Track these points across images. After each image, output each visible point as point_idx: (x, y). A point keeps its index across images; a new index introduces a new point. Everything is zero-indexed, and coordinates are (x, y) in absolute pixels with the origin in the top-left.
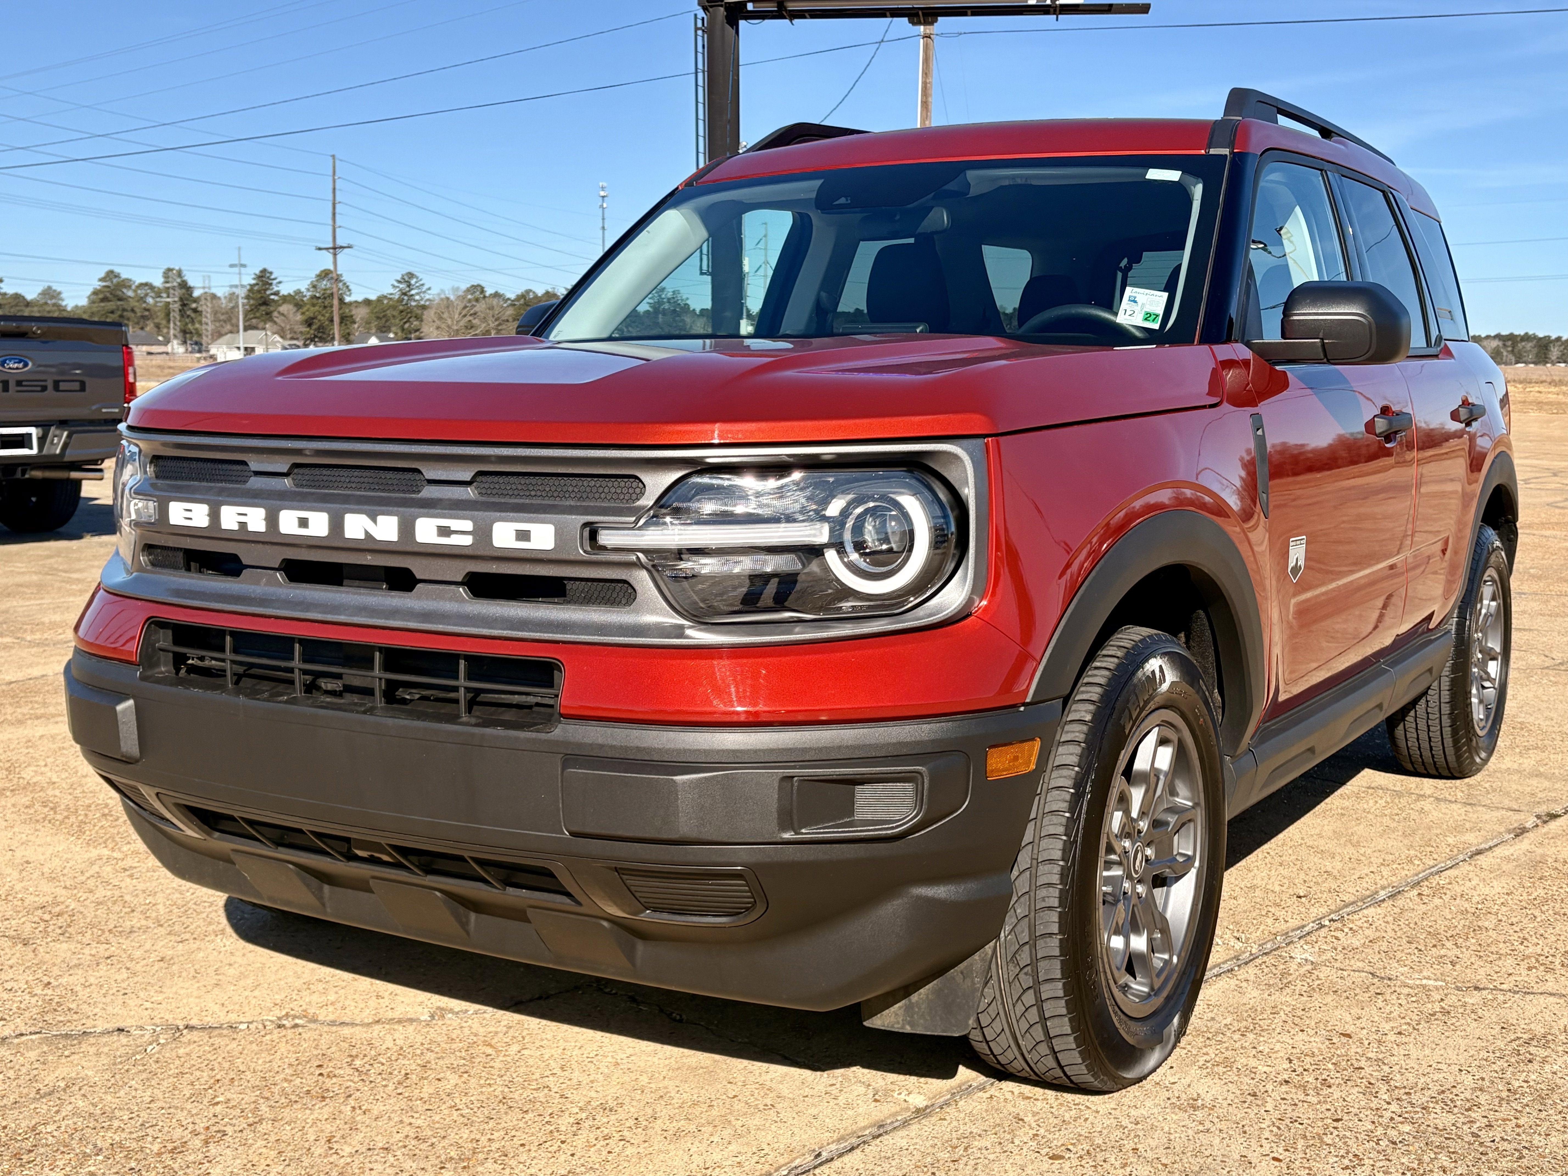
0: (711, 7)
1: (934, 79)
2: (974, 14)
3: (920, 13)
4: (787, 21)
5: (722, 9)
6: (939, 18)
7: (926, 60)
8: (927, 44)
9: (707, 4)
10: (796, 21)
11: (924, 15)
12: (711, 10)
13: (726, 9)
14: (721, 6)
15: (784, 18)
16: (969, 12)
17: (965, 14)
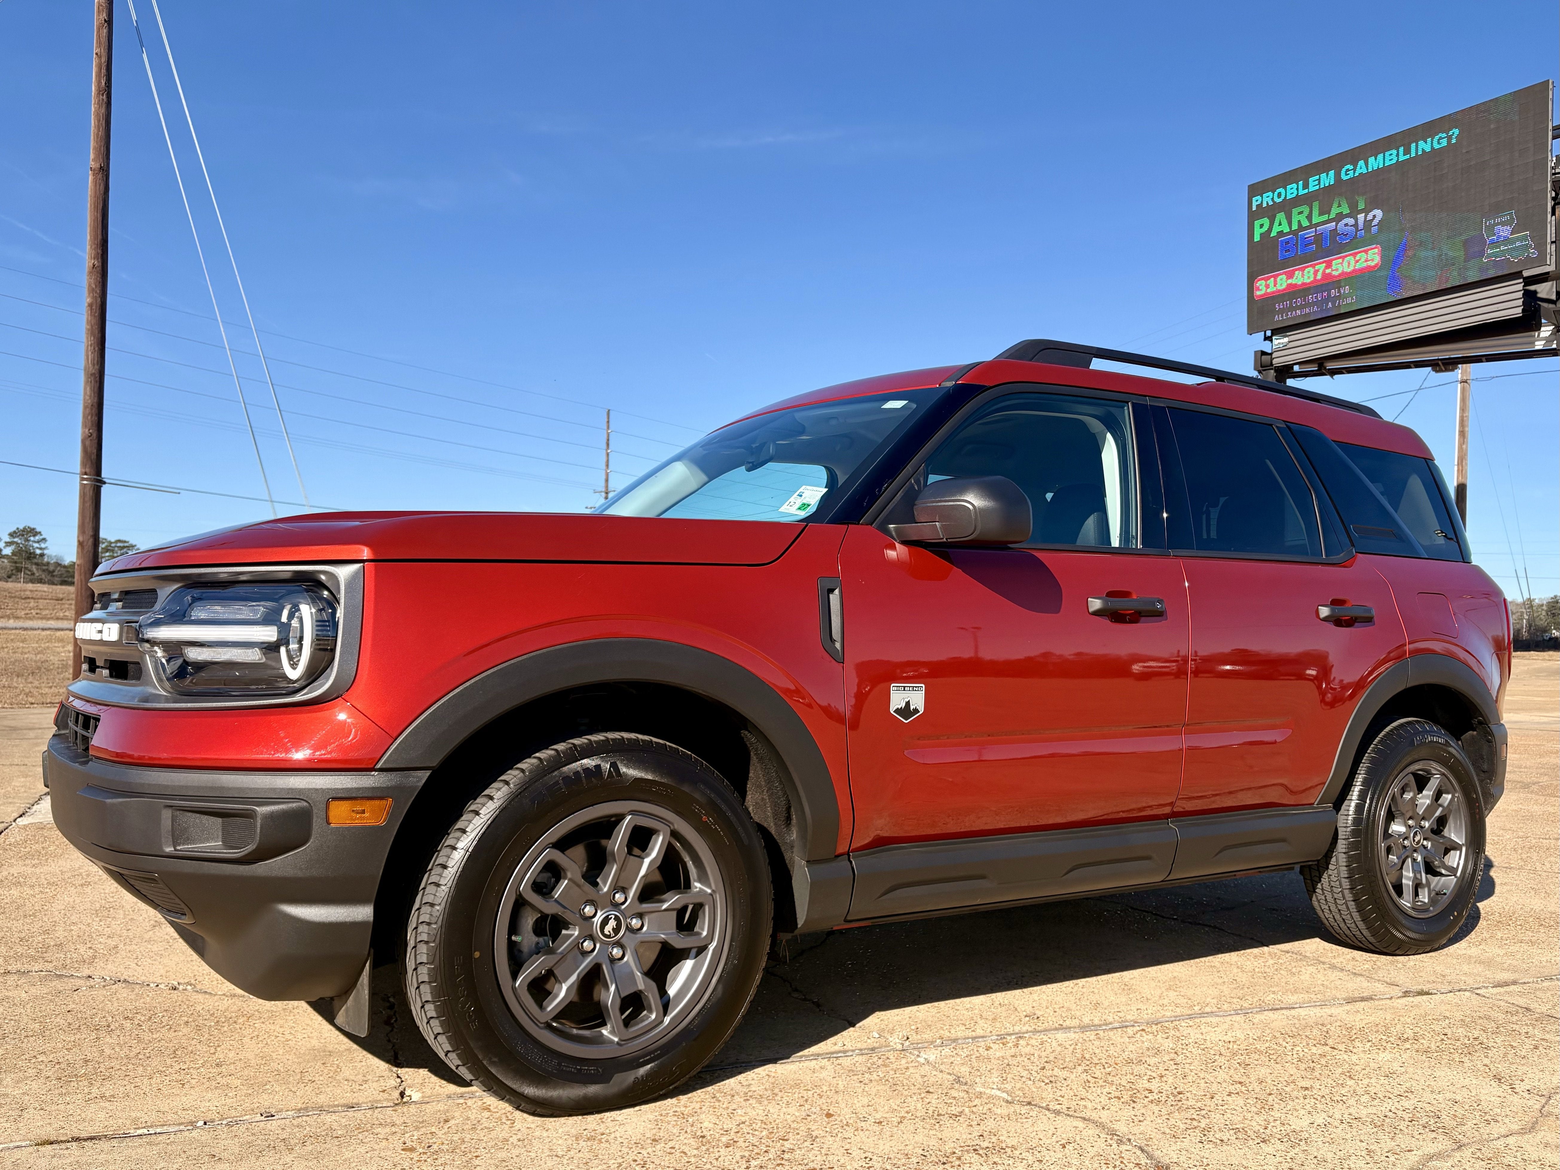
0: (1264, 370)
1: (1471, 414)
2: (1488, 360)
3: (1440, 362)
4: (1328, 377)
5: (1272, 371)
6: (1460, 366)
7: (1463, 400)
8: (1464, 387)
9: (1261, 369)
10: (1336, 377)
11: (1443, 364)
12: (1264, 372)
13: (1276, 371)
14: (1272, 369)
15: (1325, 375)
16: (1484, 359)
17: (1480, 361)
